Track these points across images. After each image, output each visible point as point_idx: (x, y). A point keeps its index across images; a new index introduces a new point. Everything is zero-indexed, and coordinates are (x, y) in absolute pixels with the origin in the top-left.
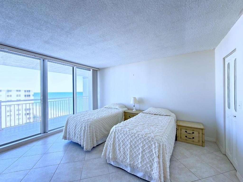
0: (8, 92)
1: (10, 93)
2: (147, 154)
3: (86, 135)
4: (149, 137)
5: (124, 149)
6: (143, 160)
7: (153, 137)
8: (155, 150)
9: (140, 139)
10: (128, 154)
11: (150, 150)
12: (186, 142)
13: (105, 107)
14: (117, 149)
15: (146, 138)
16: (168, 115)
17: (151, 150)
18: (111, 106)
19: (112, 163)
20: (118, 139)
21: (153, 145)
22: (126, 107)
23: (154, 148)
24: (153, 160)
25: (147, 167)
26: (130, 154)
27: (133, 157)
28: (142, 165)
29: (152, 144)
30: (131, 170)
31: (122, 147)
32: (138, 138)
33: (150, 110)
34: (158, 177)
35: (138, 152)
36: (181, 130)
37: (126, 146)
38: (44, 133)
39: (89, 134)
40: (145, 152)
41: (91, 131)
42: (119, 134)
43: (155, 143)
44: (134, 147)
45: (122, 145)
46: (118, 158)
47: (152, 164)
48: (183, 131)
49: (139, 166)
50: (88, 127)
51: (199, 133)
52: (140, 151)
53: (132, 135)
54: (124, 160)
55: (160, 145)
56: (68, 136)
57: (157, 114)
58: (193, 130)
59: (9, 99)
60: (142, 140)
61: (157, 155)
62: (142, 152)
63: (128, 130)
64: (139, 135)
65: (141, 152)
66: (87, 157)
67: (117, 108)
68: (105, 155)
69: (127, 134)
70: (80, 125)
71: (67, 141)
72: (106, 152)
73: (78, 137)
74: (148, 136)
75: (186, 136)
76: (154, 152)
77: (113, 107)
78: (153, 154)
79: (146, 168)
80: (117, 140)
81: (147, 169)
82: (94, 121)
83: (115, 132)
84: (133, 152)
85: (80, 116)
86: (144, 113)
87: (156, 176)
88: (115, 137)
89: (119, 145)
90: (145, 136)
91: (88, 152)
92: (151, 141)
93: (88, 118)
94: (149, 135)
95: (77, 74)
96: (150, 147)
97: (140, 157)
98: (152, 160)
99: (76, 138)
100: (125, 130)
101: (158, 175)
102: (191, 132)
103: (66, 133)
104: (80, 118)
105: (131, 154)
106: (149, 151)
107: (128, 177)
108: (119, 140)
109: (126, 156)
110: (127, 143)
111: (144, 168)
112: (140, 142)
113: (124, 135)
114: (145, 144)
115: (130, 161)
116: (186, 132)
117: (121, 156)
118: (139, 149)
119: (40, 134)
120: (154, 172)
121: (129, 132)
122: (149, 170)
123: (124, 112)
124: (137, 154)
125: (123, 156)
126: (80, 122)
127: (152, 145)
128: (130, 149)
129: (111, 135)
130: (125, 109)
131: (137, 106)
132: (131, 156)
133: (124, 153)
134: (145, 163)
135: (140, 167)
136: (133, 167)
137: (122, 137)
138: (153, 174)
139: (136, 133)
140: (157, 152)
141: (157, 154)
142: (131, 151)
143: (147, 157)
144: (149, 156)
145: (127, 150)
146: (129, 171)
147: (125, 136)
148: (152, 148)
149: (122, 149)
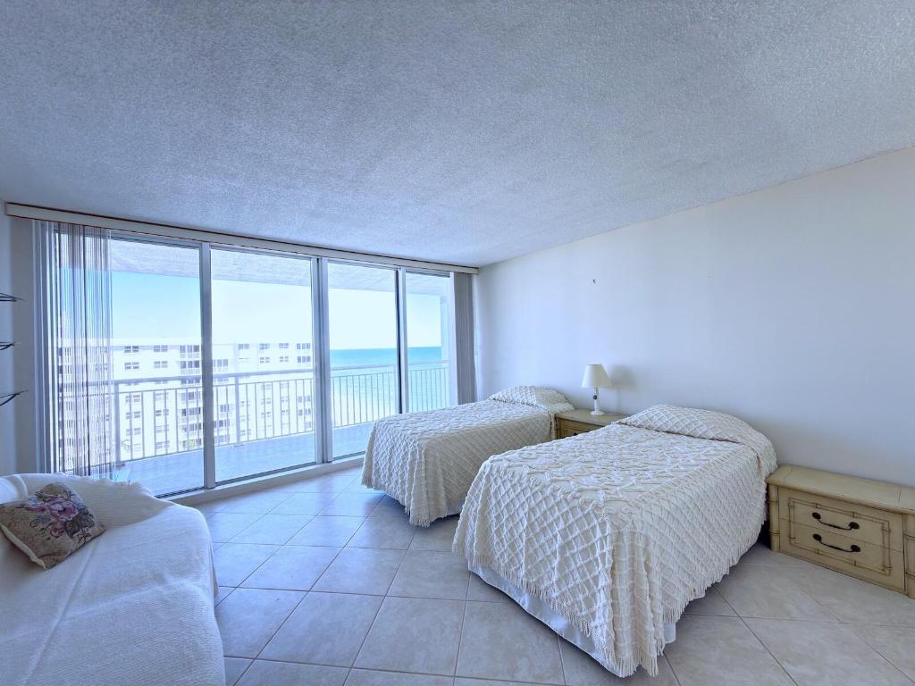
0: (263, 348)
1: (266, 353)
2: (576, 556)
3: (417, 478)
4: (586, 503)
5: (511, 531)
6: (564, 578)
7: (601, 504)
8: (602, 547)
9: (557, 504)
10: (521, 551)
11: (586, 545)
12: (819, 564)
13: (493, 396)
14: (494, 529)
15: (576, 503)
16: (726, 437)
17: (591, 547)
18: (514, 395)
19: (481, 574)
20: (496, 498)
21: (598, 529)
22: (567, 399)
23: (601, 539)
24: (596, 579)
25: (577, 603)
26: (527, 550)
27: (538, 560)
28: (563, 594)
29: (595, 526)
30: (531, 605)
31: (507, 527)
32: (552, 502)
33: (652, 415)
34: (609, 641)
35: (550, 548)
36: (790, 507)
37: (518, 523)
38: (323, 462)
39: (424, 475)
40: (572, 551)
41: (430, 467)
42: (499, 481)
43: (603, 524)
44: (538, 530)
45: (507, 519)
46: (496, 557)
47: (594, 595)
48: (803, 512)
49: (554, 595)
50: (420, 455)
51: (886, 531)
52: (557, 546)
53: (537, 488)
54: (513, 569)
55: (619, 533)
56: (374, 478)
57: (677, 430)
58: (853, 514)
59: (264, 367)
60: (565, 510)
61: (608, 566)
62: (563, 548)
63: (527, 471)
64: (555, 490)
65: (560, 547)
66: (417, 542)
67: (530, 401)
68: (462, 543)
69: (521, 485)
70: (402, 448)
71: (372, 493)
72: (464, 535)
73: (397, 482)
74: (582, 498)
75: (817, 537)
76: (598, 551)
77: (517, 397)
78: (596, 560)
79: (573, 605)
80: (494, 501)
81: (577, 609)
82: (441, 437)
83: (488, 475)
84: (537, 546)
85: (405, 421)
86: (626, 424)
87: (602, 635)
88: (487, 491)
89: (498, 517)
90: (574, 498)
91: (419, 529)
92: (592, 516)
93: (425, 428)
94: (587, 496)
95: (407, 291)
96: (586, 536)
97: (556, 563)
98: (591, 582)
99: (393, 485)
100: (518, 471)
101: (608, 635)
102: (845, 521)
103: (369, 467)
104: (403, 425)
105: (531, 551)
106: (584, 550)
107: (520, 624)
108: (499, 503)
109: (517, 555)
110: (522, 514)
111: (569, 602)
112: (557, 514)
113: (512, 486)
114: (573, 523)
115: (528, 573)
116: (816, 516)
117: (502, 555)
118: (555, 536)
119: (314, 463)
120: (597, 622)
121: (529, 481)
122: (584, 613)
123: (555, 418)
124: (549, 554)
125: (509, 555)
126: (403, 437)
127: (593, 528)
128: (528, 534)
129: (477, 485)
130: (561, 408)
131: (609, 398)
132: (530, 558)
133: (512, 546)
134: (570, 586)
135: (557, 598)
136: (536, 595)
137: (507, 492)
138: (596, 627)
139: (547, 483)
140: (608, 556)
141: (609, 561)
142: (529, 541)
143: (578, 569)
144: (581, 566)
145: (520, 536)
146: (526, 607)
147: (514, 491)
148: (594, 540)
149: (505, 530)
